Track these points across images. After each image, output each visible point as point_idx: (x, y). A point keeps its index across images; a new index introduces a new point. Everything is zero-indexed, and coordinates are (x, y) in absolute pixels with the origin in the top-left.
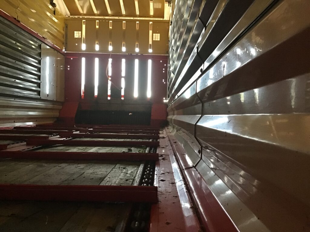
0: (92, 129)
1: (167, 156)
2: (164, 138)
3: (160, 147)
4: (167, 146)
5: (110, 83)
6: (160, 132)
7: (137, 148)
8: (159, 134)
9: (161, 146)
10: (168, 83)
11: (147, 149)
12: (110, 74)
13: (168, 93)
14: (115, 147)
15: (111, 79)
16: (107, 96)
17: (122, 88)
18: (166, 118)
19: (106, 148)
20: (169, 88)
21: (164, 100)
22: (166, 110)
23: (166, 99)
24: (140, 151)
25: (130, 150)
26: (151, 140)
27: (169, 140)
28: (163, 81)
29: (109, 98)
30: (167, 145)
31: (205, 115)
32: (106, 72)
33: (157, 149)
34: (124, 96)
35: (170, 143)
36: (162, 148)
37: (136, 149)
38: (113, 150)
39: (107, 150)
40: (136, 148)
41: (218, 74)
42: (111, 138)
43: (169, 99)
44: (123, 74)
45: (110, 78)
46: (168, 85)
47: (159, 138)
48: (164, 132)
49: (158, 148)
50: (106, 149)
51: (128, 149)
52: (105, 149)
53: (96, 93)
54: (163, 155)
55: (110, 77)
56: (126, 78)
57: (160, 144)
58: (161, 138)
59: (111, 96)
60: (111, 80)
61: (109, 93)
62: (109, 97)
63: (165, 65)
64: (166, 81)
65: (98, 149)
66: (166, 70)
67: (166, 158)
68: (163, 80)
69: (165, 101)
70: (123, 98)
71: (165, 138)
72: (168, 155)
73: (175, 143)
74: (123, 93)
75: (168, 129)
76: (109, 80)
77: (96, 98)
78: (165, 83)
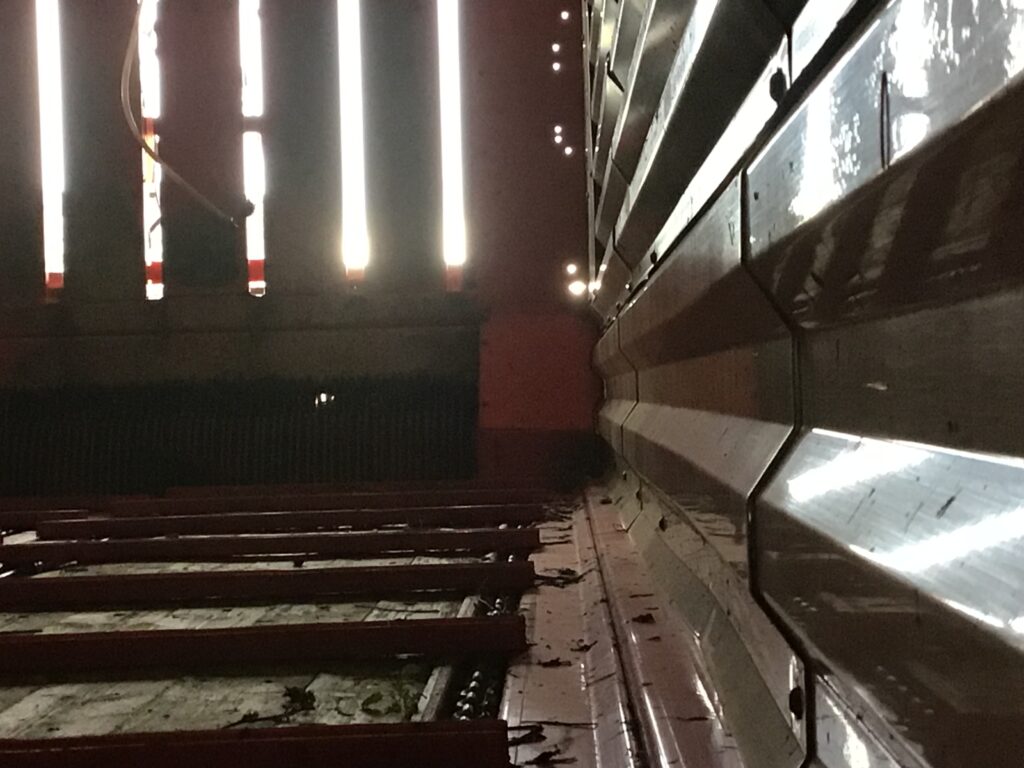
0: (28, 538)
1: (574, 733)
2: (568, 578)
3: (529, 664)
4: (586, 648)
5: (152, 173)
6: (547, 532)
7: (357, 681)
8: (538, 547)
9: (539, 652)
10: (592, 151)
11: (431, 682)
12: (152, 106)
13: (594, 227)
14: (190, 682)
15: (160, 146)
16: (142, 274)
17: (249, 209)
18: (596, 420)
19: (120, 688)
20: (598, 189)
21: (571, 279)
22: (592, 354)
23: (584, 275)
24: (376, 698)
25: (301, 700)
26: (466, 608)
27: (605, 601)
28: (558, 140)
29: (155, 291)
30: (586, 642)
31: (816, 431)
32: (125, 94)
33: (510, 680)
34: (266, 269)
35: (612, 625)
36: (546, 665)
37: (348, 683)
38: (174, 704)
39: (130, 704)
40: (345, 675)
41: (854, 139)
42: (169, 605)
43: (603, 268)
44: (253, 100)
45: (152, 140)
46: (592, 166)
47: (529, 581)
48: (574, 534)
49: (522, 670)
50: (116, 697)
51: (291, 693)
52: (110, 699)
53: (54, 261)
54: (547, 731)
55: (157, 127)
56: (274, 127)
57: (537, 635)
58: (550, 581)
59: (164, 273)
60: (161, 155)
61: (154, 252)
62: (155, 281)
63: (565, 15)
64: (575, 137)
65: (65, 698)
66: (573, 55)
67: (567, 755)
68: (558, 129)
69: (576, 289)
70: (257, 285)
71: (577, 580)
72: (586, 726)
73: (646, 619)
74: (256, 248)
75: (606, 502)
76: (146, 157)
77: (55, 292)
78: (568, 151)
